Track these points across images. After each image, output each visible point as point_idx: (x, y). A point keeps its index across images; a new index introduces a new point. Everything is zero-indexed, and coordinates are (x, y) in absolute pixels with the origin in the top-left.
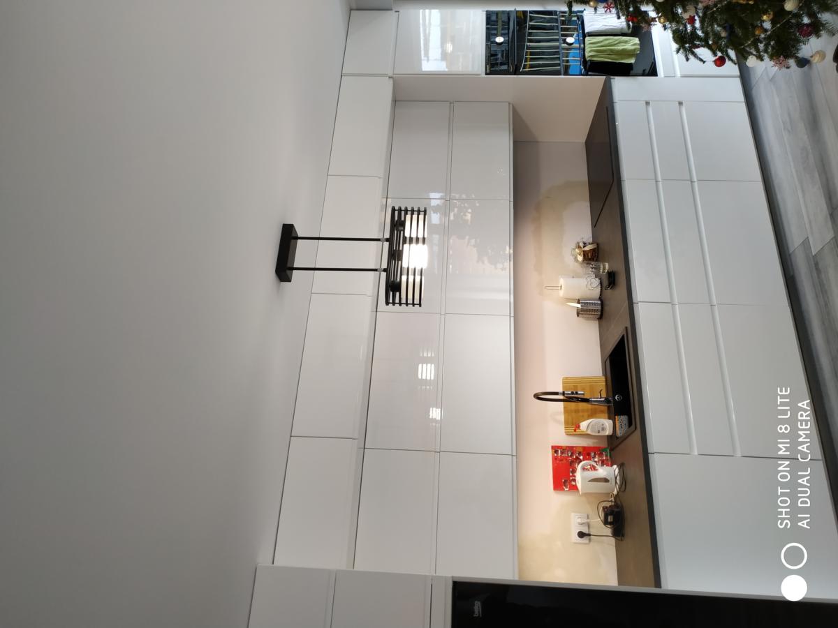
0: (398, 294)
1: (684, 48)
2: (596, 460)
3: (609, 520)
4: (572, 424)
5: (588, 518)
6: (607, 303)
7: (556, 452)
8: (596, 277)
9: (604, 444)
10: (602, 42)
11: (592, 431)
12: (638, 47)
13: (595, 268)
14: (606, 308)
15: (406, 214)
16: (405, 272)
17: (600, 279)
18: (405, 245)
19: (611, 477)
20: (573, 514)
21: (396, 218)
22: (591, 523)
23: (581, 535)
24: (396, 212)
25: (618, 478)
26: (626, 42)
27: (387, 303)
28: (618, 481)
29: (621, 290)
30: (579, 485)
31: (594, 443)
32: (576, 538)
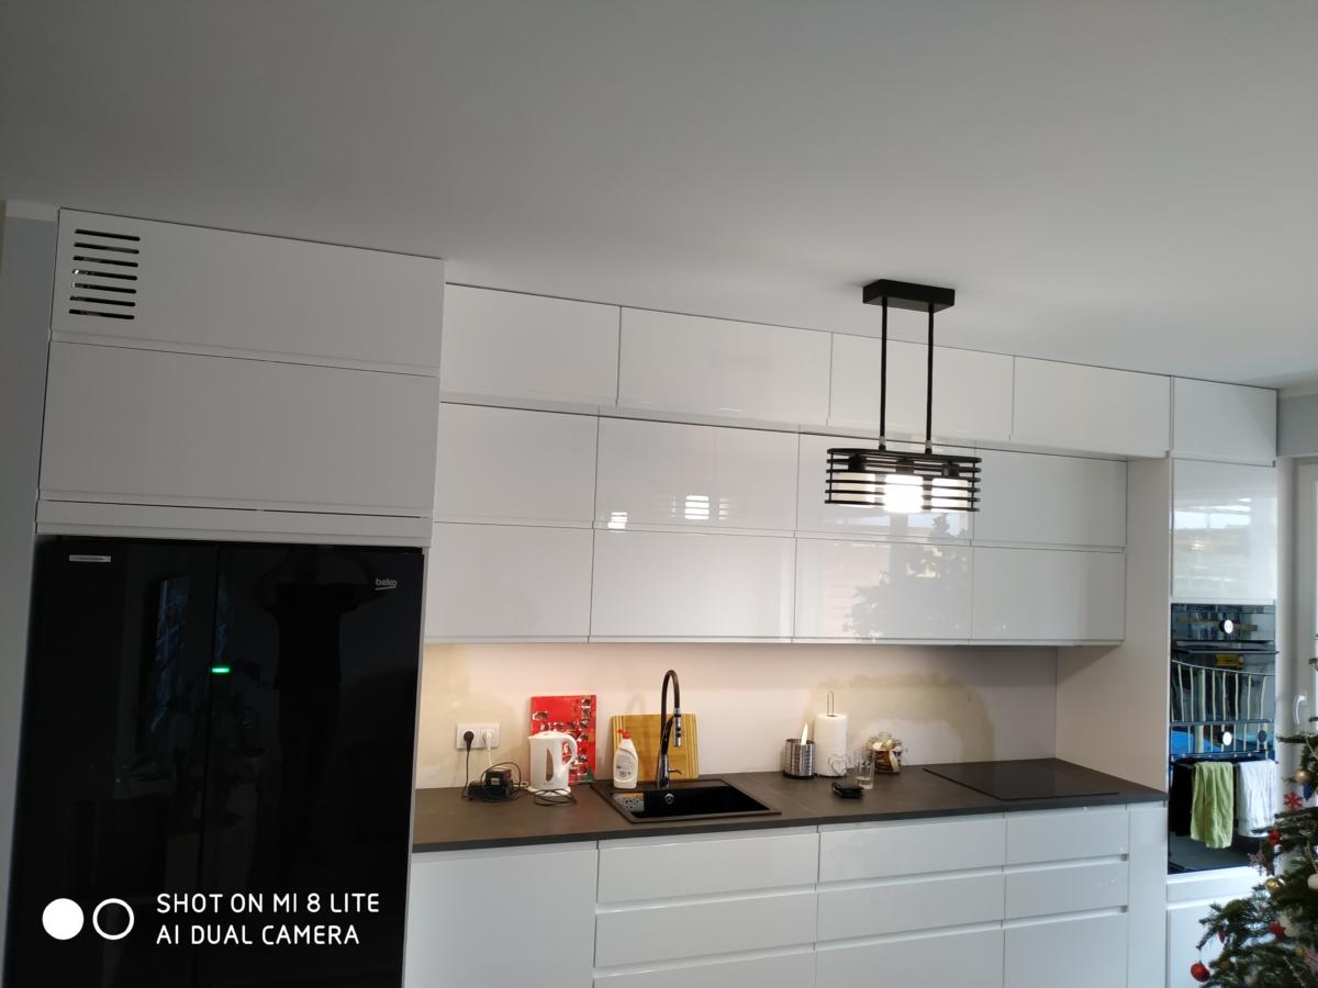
0: (846, 467)
1: (1221, 918)
2: (577, 762)
3: (493, 779)
4: (629, 727)
5: (492, 748)
6: (810, 785)
7: (587, 702)
8: (848, 770)
9: (599, 774)
10: (1225, 787)
11: (620, 756)
12: (1217, 846)
13: (864, 769)
14: (801, 784)
15: (969, 480)
16: (880, 480)
17: (845, 776)
18: (921, 479)
19: (554, 784)
20: (498, 726)
21: (962, 465)
22: (485, 752)
23: (469, 737)
24: (970, 465)
25: (553, 794)
26: (1224, 826)
27: (832, 451)
28: (548, 794)
29: (832, 807)
30: (541, 736)
31: (600, 759)
32: (463, 729)
